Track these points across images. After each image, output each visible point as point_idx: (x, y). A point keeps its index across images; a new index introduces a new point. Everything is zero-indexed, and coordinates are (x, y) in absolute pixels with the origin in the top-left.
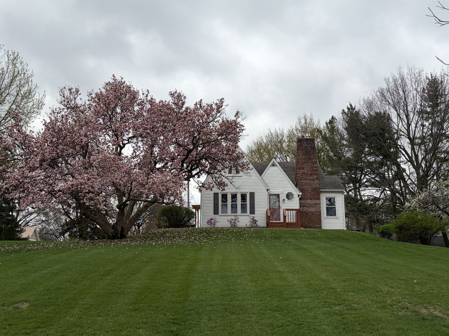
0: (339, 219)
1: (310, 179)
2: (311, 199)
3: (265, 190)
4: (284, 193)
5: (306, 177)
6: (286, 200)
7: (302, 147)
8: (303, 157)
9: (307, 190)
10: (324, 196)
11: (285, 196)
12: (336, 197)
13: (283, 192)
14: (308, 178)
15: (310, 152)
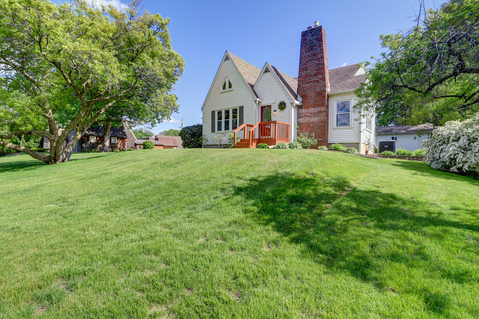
0: (354, 128)
1: (314, 81)
2: (314, 107)
3: (252, 103)
4: (276, 102)
5: (310, 79)
6: (278, 110)
7: (306, 42)
8: (307, 54)
9: (310, 96)
10: (334, 101)
11: (276, 106)
12: (351, 100)
13: (274, 102)
14: (312, 80)
15: (315, 45)
